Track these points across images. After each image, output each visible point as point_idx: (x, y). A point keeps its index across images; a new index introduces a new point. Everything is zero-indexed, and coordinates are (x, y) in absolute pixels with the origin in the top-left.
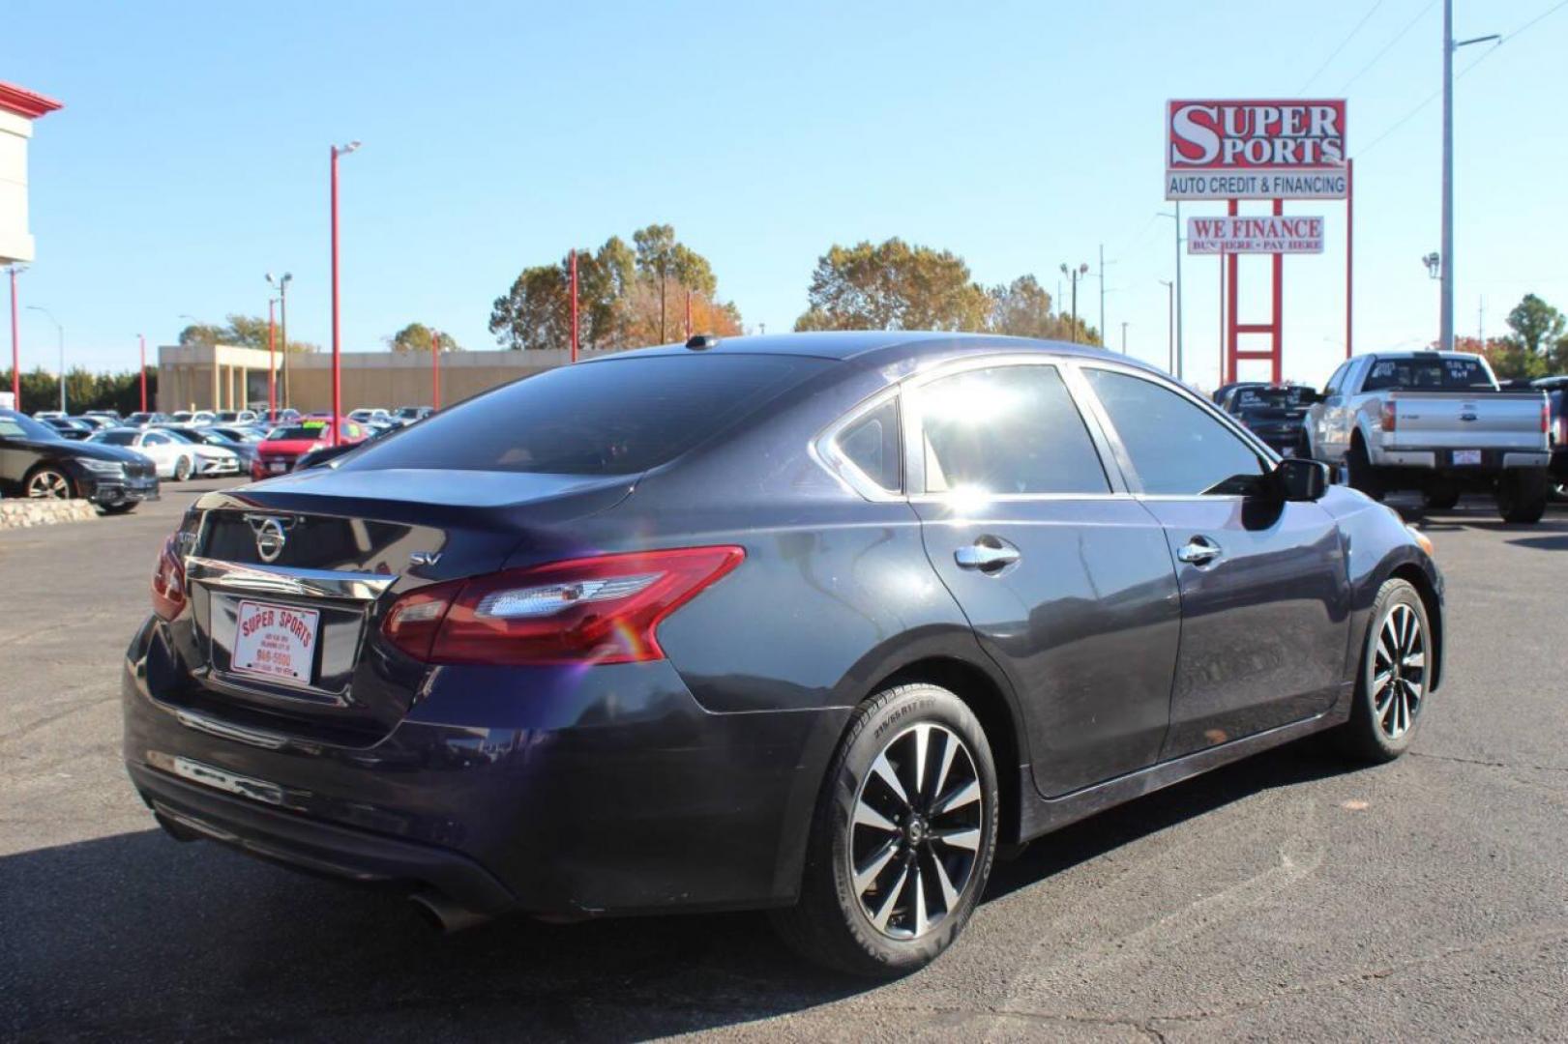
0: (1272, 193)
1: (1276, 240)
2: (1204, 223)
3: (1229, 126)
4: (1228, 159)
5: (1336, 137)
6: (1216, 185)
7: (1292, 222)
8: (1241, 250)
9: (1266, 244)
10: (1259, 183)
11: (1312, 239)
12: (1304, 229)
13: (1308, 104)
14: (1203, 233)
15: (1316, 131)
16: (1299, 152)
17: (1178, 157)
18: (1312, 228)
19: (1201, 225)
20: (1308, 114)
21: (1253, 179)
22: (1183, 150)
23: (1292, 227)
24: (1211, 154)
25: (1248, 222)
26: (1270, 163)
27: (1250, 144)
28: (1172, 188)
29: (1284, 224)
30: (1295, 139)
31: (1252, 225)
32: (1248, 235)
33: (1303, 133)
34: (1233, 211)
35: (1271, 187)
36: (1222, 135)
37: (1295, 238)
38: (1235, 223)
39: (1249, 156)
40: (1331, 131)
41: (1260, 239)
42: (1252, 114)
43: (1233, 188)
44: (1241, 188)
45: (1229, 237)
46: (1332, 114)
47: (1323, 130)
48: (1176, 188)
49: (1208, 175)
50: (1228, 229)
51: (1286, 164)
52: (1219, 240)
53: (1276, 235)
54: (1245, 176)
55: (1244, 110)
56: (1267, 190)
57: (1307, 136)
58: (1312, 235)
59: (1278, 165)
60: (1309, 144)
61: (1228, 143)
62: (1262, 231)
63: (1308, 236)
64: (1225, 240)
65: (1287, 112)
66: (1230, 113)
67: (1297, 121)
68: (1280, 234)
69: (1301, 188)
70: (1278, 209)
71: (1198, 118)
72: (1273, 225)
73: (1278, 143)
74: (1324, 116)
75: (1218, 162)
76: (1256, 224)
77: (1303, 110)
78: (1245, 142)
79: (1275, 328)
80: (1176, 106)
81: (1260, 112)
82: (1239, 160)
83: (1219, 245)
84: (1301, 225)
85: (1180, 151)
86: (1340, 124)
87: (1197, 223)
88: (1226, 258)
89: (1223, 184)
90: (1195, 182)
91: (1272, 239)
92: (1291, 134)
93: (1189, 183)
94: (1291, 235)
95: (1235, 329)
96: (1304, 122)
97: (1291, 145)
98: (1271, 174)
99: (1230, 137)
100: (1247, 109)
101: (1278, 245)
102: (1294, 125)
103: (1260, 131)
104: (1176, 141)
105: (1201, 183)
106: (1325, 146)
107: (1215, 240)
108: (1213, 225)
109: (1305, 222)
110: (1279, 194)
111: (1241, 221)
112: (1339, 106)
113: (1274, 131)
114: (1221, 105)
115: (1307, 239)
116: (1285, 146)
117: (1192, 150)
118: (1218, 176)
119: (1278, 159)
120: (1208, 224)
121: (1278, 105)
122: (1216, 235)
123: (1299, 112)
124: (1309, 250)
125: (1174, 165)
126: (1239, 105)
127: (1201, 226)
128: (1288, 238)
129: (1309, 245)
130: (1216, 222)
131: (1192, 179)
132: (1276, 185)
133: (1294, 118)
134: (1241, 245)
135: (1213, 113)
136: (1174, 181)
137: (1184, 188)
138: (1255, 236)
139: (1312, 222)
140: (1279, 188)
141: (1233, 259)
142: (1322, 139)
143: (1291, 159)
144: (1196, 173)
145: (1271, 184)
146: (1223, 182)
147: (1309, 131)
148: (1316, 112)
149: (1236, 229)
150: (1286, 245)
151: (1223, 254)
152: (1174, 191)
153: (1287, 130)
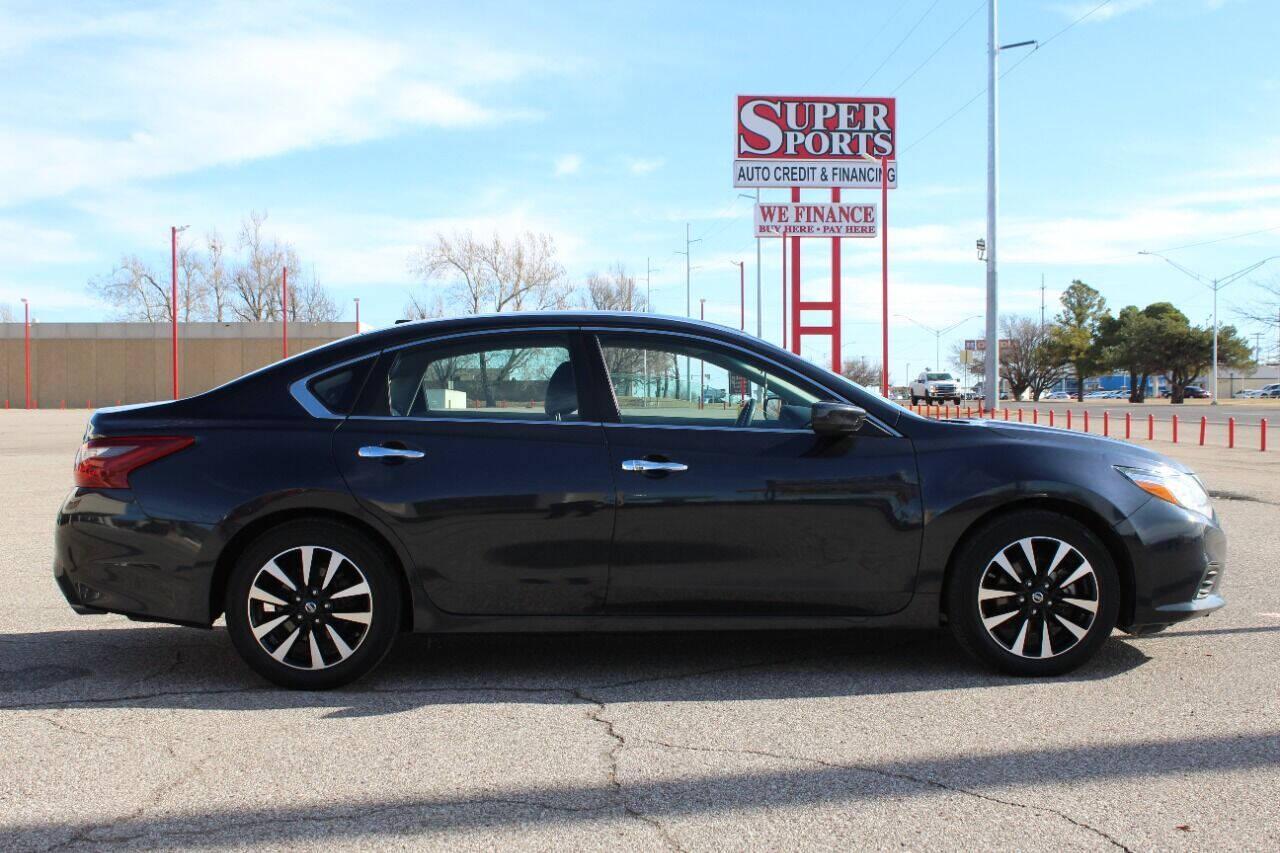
0: (830, 182)
1: (834, 225)
2: (769, 208)
3: (792, 122)
4: (791, 150)
5: (888, 132)
6: (780, 173)
7: (848, 208)
8: (803, 234)
9: (825, 229)
10: (818, 173)
11: (867, 225)
12: (859, 215)
13: (862, 101)
14: (768, 218)
15: (869, 126)
16: (854, 145)
17: (745, 147)
18: (867, 215)
19: (766, 209)
20: (863, 110)
21: (813, 169)
22: (751, 141)
23: (848, 213)
24: (775, 146)
25: (809, 208)
26: (829, 155)
27: (811, 136)
28: (740, 176)
29: (841, 210)
30: (850, 133)
31: (812, 210)
32: (809, 220)
33: (858, 128)
34: (796, 197)
35: (830, 177)
36: (785, 128)
37: (851, 223)
38: (797, 208)
39: (809, 148)
40: (883, 126)
41: (820, 224)
42: (812, 110)
43: (795, 177)
44: (802, 177)
45: (792, 222)
46: (883, 110)
47: (875, 125)
48: (743, 176)
49: (772, 164)
50: (791, 214)
51: (842, 155)
52: (783, 224)
53: (834, 221)
54: (806, 166)
55: (805, 105)
56: (826, 179)
57: (860, 131)
58: (866, 220)
59: (836, 156)
60: (863, 137)
61: (790, 136)
62: (822, 217)
63: (863, 222)
64: (789, 223)
65: (843, 108)
66: (792, 108)
67: (852, 116)
68: (837, 219)
69: (856, 177)
70: (836, 197)
71: (762, 112)
72: (831, 211)
73: (836, 136)
74: (876, 112)
75: (782, 152)
76: (816, 209)
77: (857, 106)
78: (806, 135)
79: (834, 306)
80: (743, 101)
81: (819, 107)
82: (801, 152)
83: (782, 230)
84: (857, 211)
85: (746, 140)
86: (890, 120)
87: (762, 208)
88: (789, 241)
89: (789, 173)
90: (760, 170)
91: (831, 224)
92: (846, 128)
93: (755, 170)
94: (848, 221)
95: (799, 306)
96: (858, 118)
97: (847, 138)
98: (829, 165)
99: (792, 130)
100: (807, 105)
101: (836, 230)
102: (849, 120)
103: (819, 124)
104: (744, 132)
105: (766, 171)
106: (878, 140)
107: (779, 224)
108: (777, 210)
109: (860, 209)
110: (837, 183)
111: (803, 208)
112: (890, 103)
113: (831, 125)
114: (784, 101)
115: (862, 224)
116: (842, 139)
117: (757, 142)
118: (782, 166)
119: (836, 151)
120: (772, 209)
121: (835, 101)
122: (780, 220)
123: (854, 108)
124: (864, 234)
125: (742, 155)
126: (800, 101)
127: (767, 212)
128: (845, 223)
129: (864, 230)
130: (780, 208)
131: (758, 168)
132: (834, 174)
133: (849, 113)
134: (802, 229)
135: (777, 108)
136: (742, 168)
137: (750, 177)
138: (815, 221)
139: (866, 209)
140: (837, 177)
141: (796, 241)
142: (875, 133)
143: (847, 151)
144: (762, 163)
145: (829, 173)
146: (786, 171)
147: (863, 125)
148: (869, 108)
149: (798, 215)
150: (843, 230)
151: (785, 237)
152: (742, 179)
153: (843, 125)
